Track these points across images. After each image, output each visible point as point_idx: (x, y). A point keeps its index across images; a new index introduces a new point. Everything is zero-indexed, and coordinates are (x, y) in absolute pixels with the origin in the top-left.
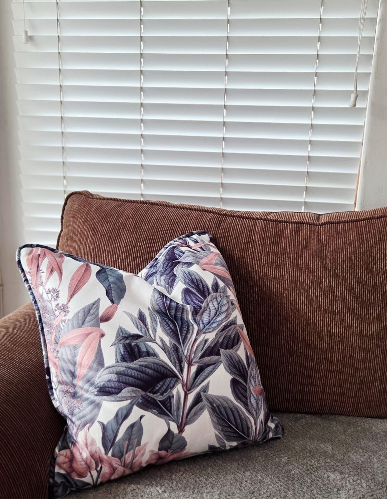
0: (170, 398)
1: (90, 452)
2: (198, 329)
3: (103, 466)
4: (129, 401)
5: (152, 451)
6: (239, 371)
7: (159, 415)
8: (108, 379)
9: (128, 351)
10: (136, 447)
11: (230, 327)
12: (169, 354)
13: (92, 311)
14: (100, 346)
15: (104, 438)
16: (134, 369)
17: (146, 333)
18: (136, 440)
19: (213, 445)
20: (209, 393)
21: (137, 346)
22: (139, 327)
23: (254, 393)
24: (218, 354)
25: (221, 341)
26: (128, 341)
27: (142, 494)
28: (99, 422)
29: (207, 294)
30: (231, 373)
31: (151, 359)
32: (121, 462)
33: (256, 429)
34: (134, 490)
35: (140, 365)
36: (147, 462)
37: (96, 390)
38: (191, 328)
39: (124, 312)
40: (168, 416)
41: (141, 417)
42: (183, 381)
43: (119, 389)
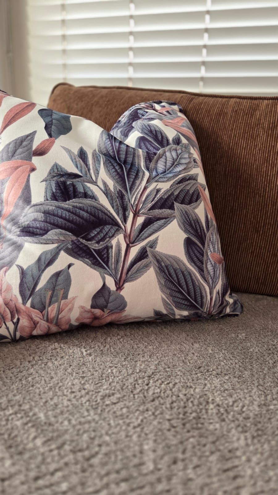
0: (108, 248)
1: (4, 299)
2: (150, 176)
3: (20, 317)
4: (55, 245)
5: (82, 307)
6: (196, 231)
7: (92, 265)
8: (33, 218)
9: (61, 189)
10: (62, 299)
11: (189, 182)
12: (112, 199)
13: (25, 143)
14: (28, 181)
15: (21, 285)
16: (66, 210)
17: (86, 174)
18: (62, 292)
19: (159, 310)
20: (157, 249)
21: (74, 186)
22: (79, 166)
23: (211, 259)
24: (172, 207)
25: (176, 193)
26: (62, 179)
27: (64, 354)
28: (18, 266)
29: (165, 144)
30: (186, 231)
31: (88, 202)
32: (43, 316)
33: (211, 299)
34: (55, 349)
35: (73, 206)
36: (77, 319)
37: (19, 230)
38: (141, 174)
39: (62, 147)
40: (104, 268)
41: (69, 266)
42: (125, 231)
43: (44, 230)
